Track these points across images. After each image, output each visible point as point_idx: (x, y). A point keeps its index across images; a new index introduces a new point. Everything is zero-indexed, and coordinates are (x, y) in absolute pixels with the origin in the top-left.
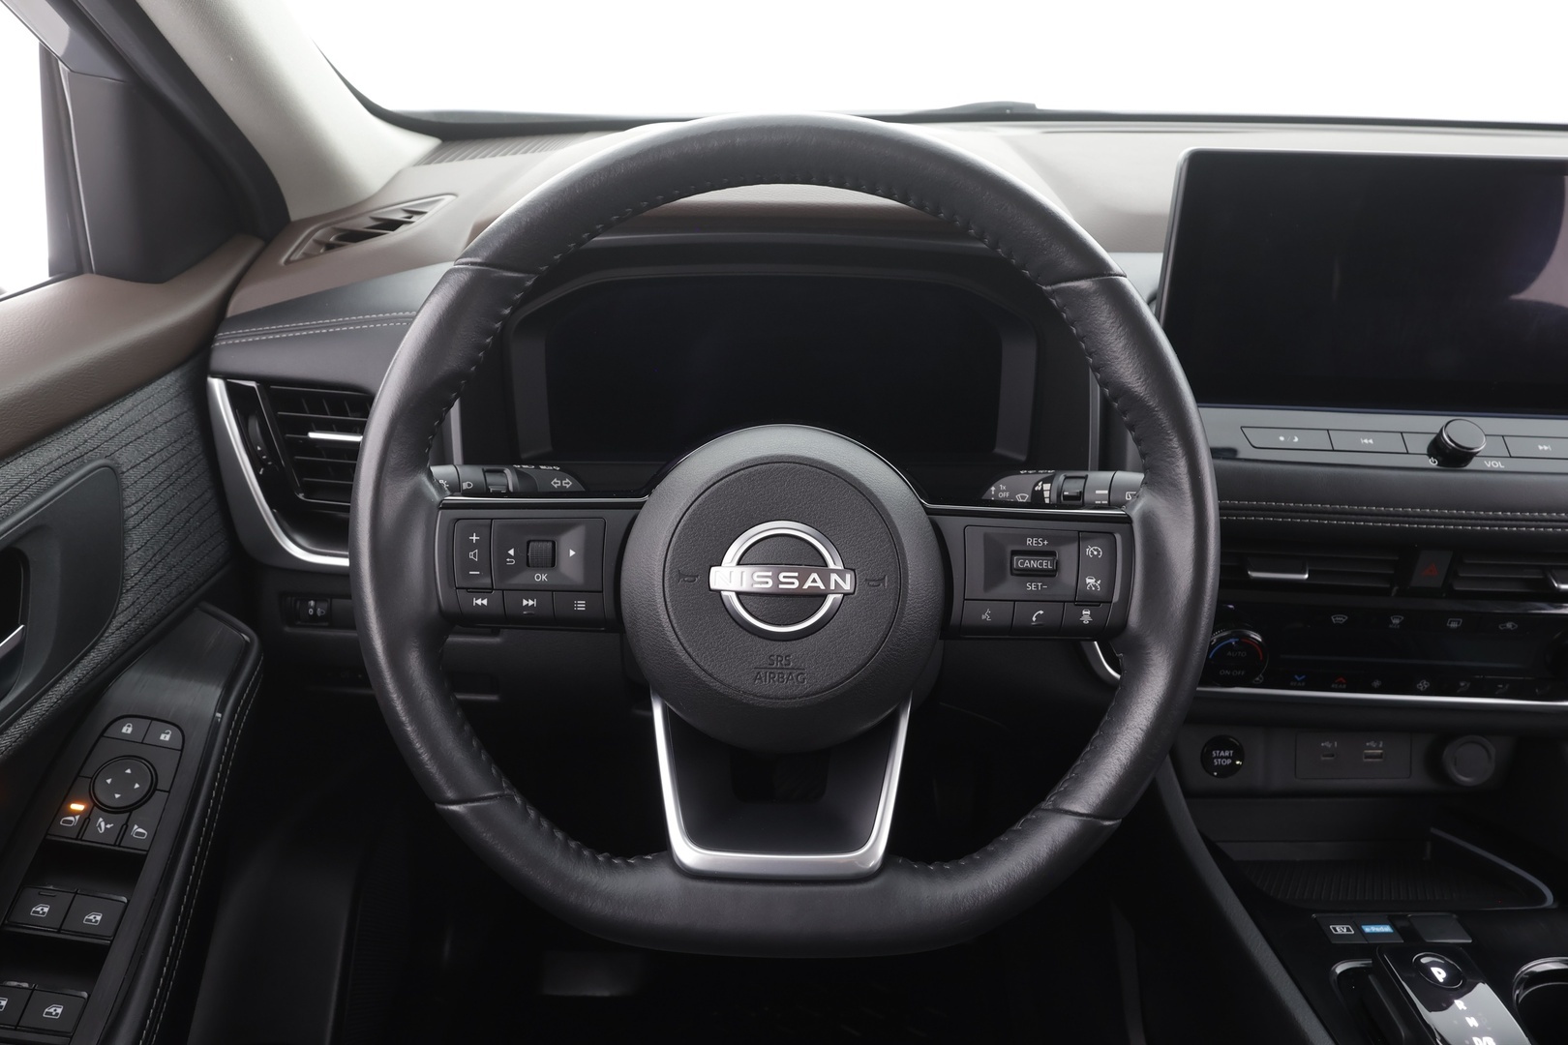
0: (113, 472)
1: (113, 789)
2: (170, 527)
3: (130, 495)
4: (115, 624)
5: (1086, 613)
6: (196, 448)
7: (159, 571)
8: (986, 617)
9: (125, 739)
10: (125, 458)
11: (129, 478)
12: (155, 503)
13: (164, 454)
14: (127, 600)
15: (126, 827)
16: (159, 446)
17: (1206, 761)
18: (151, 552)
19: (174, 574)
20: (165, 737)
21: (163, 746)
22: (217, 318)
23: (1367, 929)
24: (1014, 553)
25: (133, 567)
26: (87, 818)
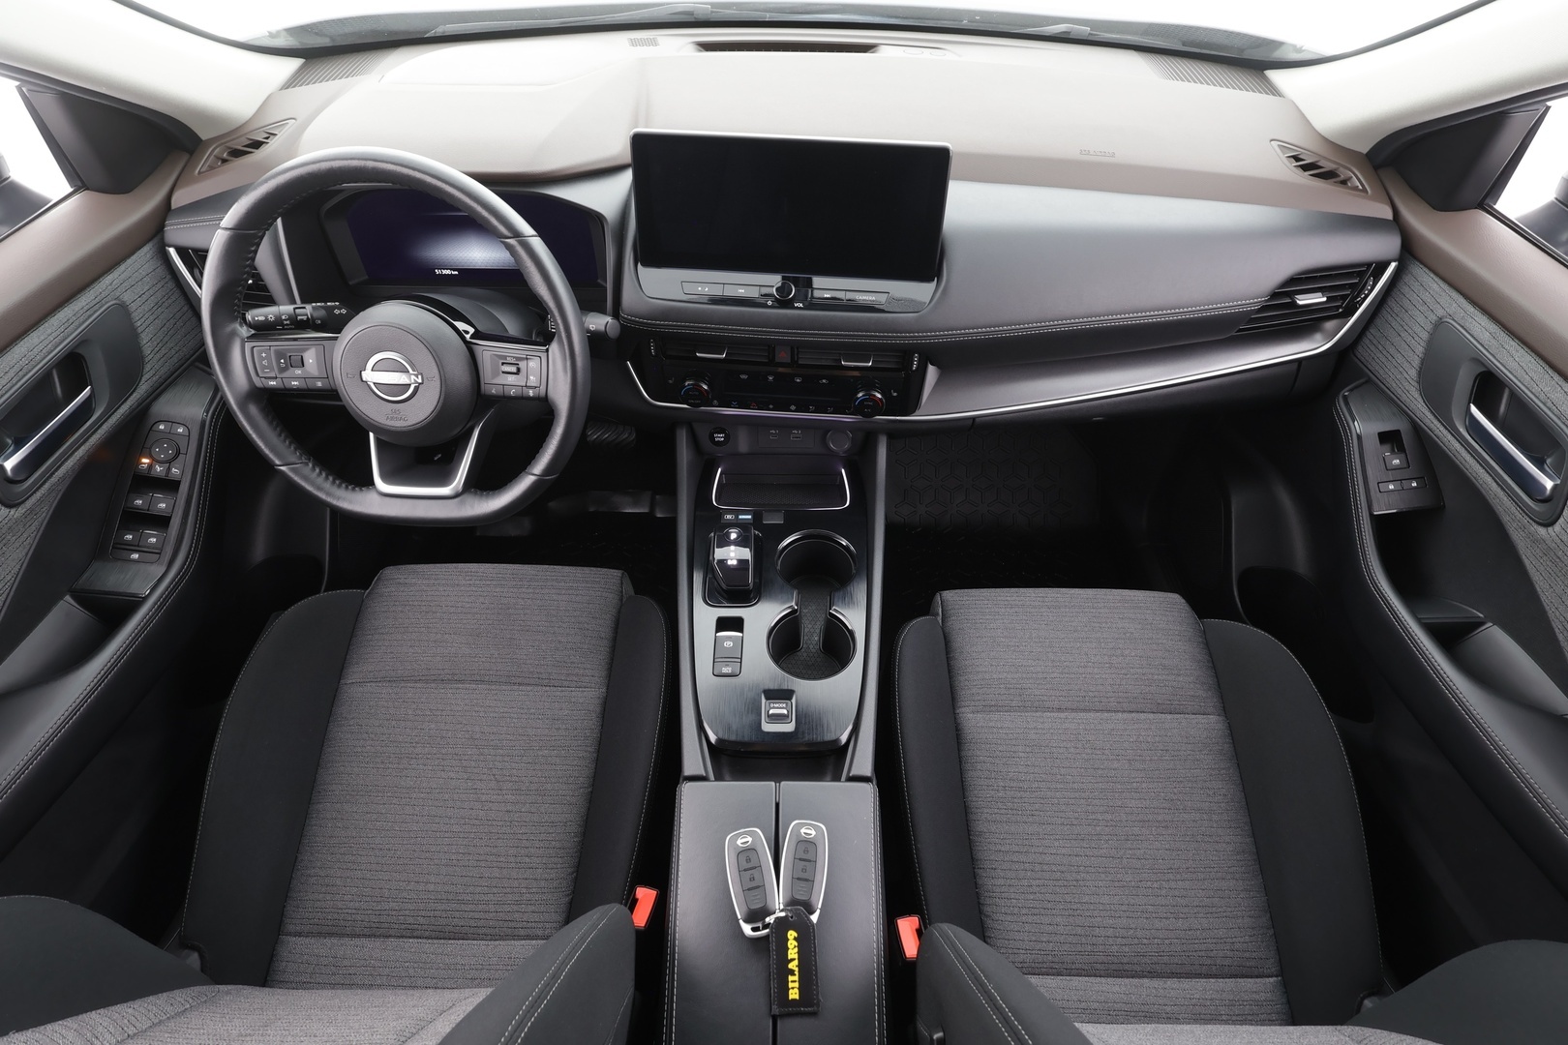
0: (122, 308)
1: (160, 453)
2: (165, 328)
3: (136, 316)
4: (143, 379)
5: (531, 391)
6: (171, 285)
7: (163, 351)
8: (493, 391)
9: (161, 431)
10: (127, 298)
11: (133, 307)
12: (152, 318)
13: (151, 292)
14: (148, 367)
15: (169, 469)
16: (147, 288)
17: (712, 438)
18: (155, 343)
19: (173, 352)
20: (180, 430)
21: (179, 434)
22: (165, 210)
23: (740, 517)
24: (503, 364)
25: (147, 350)
26: (150, 466)
